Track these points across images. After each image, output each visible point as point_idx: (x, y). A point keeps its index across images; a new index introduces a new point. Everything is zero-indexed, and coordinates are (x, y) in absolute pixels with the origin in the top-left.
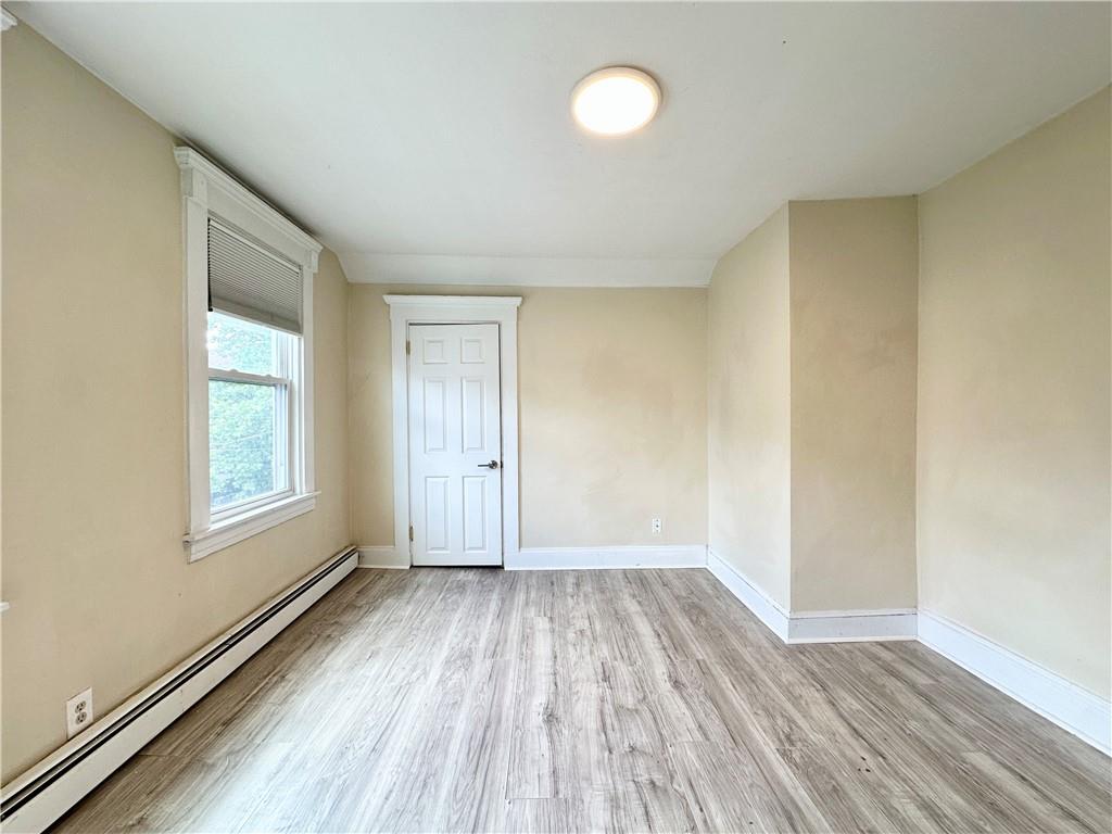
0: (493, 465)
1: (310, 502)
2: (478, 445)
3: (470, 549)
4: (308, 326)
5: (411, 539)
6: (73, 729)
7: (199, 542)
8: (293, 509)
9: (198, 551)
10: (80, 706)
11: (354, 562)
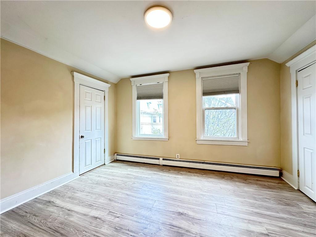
5: (299, 176)
6: (177, 158)
7: (198, 140)
8: (234, 143)
9: (198, 142)
10: (178, 156)
11: (276, 173)
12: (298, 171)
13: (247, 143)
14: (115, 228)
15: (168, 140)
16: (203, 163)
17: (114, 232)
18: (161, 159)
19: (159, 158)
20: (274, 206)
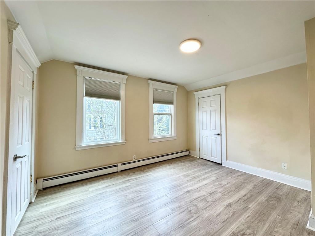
0: (218, 134)
1: (175, 138)
2: (215, 129)
3: (213, 157)
4: (175, 102)
5: (200, 151)
6: (133, 159)
7: (150, 140)
8: (171, 138)
9: (151, 141)
10: (134, 157)
11: (187, 153)
12: (199, 148)
13: (176, 138)
14: (179, 228)
15: (125, 144)
16: (155, 158)
17: (183, 229)
18: (119, 165)
19: (117, 165)
20: (202, 168)
